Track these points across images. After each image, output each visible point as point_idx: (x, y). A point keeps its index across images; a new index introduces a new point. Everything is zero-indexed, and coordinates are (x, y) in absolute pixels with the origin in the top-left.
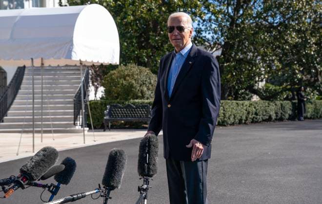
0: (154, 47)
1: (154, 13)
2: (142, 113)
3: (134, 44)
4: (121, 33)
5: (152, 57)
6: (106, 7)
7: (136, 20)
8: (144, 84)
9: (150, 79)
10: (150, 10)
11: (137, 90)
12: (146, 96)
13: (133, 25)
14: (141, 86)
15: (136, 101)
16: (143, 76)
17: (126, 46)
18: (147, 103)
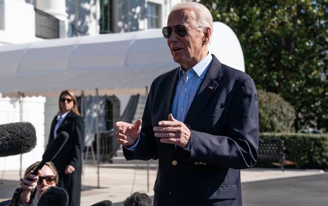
0: (287, 68)
1: (287, 27)
2: (272, 149)
3: (261, 65)
4: (247, 51)
5: (284, 81)
6: (228, 24)
7: (264, 36)
8: (274, 113)
9: (281, 108)
10: (282, 24)
11: (266, 121)
12: (277, 128)
13: (261, 43)
14: (270, 116)
15: (265, 134)
16: (273, 105)
17: (254, 68)
18: (278, 137)
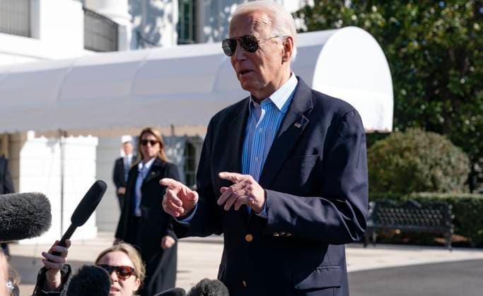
0: (458, 96)
1: (459, 34)
2: (433, 218)
3: (418, 92)
4: (396, 71)
5: (453, 115)
6: (368, 30)
7: (422, 49)
8: (437, 164)
9: (448, 156)
10: (451, 30)
11: (424, 175)
12: (441, 186)
13: (419, 58)
14: (431, 167)
15: (423, 195)
16: (436, 151)
17: (405, 96)
18: (443, 200)
